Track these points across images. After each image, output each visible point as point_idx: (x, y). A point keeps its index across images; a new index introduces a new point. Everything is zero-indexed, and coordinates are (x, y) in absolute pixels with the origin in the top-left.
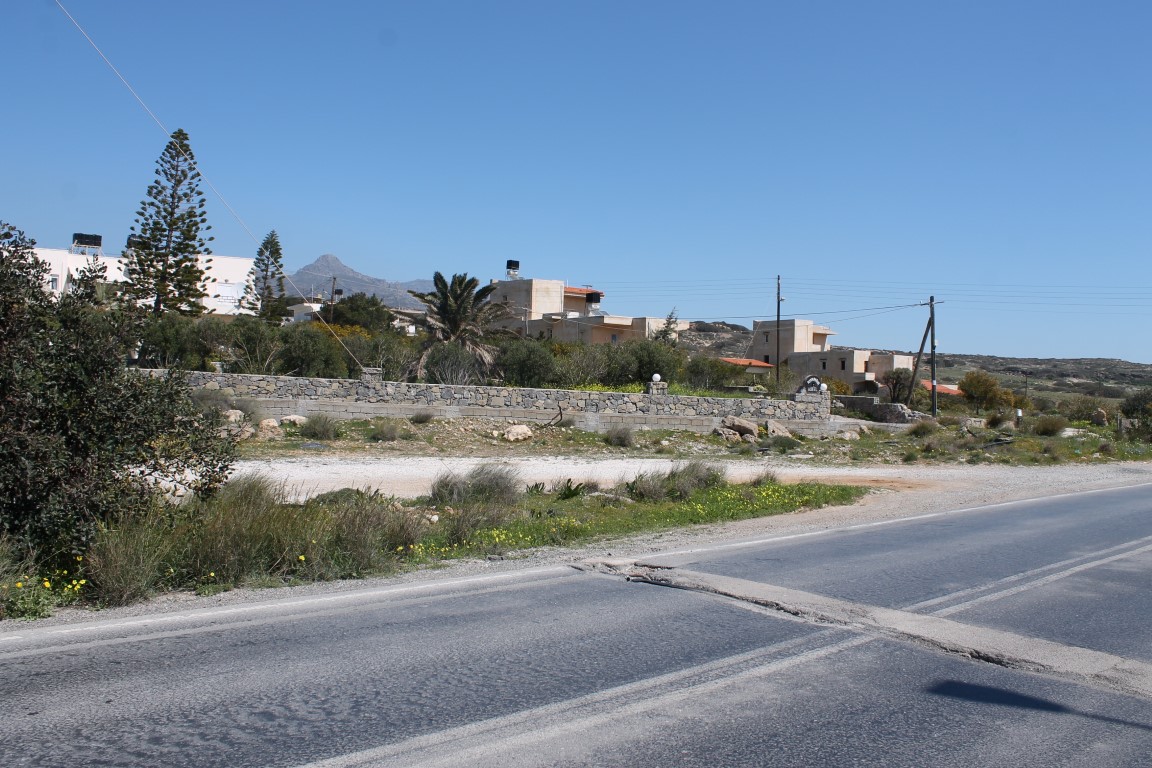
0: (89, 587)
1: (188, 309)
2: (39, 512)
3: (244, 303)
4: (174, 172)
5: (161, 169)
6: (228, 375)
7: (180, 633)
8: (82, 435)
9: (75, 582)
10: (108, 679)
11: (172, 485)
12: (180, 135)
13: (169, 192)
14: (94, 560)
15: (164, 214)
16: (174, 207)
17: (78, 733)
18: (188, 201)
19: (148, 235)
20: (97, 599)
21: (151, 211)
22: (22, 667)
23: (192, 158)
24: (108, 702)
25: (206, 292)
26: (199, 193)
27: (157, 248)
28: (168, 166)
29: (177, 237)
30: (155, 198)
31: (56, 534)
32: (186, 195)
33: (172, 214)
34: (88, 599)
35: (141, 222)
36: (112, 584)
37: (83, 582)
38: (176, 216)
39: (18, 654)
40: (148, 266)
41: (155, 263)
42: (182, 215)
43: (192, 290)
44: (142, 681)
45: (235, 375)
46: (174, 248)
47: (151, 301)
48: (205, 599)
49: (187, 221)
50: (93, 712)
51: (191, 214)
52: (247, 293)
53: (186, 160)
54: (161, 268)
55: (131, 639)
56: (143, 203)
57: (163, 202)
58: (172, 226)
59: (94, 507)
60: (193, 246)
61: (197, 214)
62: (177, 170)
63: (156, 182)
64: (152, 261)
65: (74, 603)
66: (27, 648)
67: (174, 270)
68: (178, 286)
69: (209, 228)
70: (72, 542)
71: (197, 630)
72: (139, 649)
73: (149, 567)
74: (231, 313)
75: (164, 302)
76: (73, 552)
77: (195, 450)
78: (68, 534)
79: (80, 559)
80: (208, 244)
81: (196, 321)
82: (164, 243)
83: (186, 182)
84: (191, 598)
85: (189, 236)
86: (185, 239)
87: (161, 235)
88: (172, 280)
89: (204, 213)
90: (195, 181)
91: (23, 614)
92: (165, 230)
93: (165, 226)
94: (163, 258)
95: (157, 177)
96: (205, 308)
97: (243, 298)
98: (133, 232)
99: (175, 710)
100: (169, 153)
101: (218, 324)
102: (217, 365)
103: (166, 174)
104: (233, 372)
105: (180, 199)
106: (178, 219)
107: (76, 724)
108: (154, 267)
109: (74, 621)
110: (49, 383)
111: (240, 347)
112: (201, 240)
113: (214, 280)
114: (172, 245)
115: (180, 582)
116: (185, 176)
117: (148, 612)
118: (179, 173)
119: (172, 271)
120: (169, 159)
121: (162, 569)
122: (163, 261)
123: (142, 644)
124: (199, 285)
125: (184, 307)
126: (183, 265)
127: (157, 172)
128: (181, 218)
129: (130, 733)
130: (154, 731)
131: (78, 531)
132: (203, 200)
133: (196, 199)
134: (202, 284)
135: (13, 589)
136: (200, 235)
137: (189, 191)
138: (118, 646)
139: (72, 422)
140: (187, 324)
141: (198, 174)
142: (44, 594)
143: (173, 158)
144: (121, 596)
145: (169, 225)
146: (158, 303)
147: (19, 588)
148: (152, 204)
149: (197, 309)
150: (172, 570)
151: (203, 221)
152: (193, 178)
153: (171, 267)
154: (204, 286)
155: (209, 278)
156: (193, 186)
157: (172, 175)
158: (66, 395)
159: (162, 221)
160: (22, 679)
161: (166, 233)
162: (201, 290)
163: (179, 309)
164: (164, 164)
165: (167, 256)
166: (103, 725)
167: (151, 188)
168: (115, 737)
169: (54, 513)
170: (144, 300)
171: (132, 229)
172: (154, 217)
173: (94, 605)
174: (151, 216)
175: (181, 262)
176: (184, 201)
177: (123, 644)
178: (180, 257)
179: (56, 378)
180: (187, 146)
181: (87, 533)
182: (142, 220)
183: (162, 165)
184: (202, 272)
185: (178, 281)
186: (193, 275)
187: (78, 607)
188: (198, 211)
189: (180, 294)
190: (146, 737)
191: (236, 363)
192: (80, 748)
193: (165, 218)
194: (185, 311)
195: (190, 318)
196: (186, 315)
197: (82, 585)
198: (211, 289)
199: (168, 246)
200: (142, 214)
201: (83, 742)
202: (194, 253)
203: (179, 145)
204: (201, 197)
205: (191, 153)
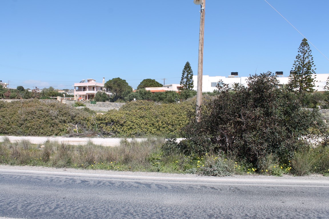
0: (292, 170)
1: (309, 90)
2: (278, 148)
3: (326, 88)
4: (303, 51)
5: (299, 50)
6: (323, 110)
7: (321, 186)
8: (290, 128)
9: (288, 168)
10: (301, 197)
11: (315, 142)
12: (305, 40)
13: (302, 57)
14: (293, 162)
15: (301, 63)
16: (304, 61)
17: (296, 211)
18: (308, 59)
19: (297, 70)
20: (295, 173)
21: (297, 63)
22: (278, 189)
23: (309, 46)
24: (303, 203)
25: (315, 85)
26: (311, 56)
27: (300, 74)
28: (302, 49)
29: (305, 70)
30: (298, 59)
31: (283, 154)
32: (307, 57)
33: (303, 63)
34: (292, 173)
35: (294, 67)
36: (299, 170)
37: (291, 168)
38: (304, 63)
39: (276, 185)
40: (297, 79)
41: (299, 78)
42: (307, 63)
43: (310, 85)
44: (311, 199)
45: (325, 109)
46: (304, 73)
47: (298, 89)
48: (326, 177)
49: (308, 64)
50: (299, 205)
51: (309, 63)
52: (327, 84)
53: (307, 47)
54: (301, 79)
55: (306, 186)
56: (295, 61)
57: (301, 60)
58: (304, 67)
59: (293, 147)
60: (310, 72)
61: (311, 62)
62: (304, 50)
63: (298, 54)
64: (298, 77)
65: (288, 173)
66: (278, 184)
67: (305, 79)
68: (306, 84)
69: (315, 66)
70: (288, 157)
71: (325, 187)
72: (309, 189)
73: (309, 166)
74: (322, 91)
75: (302, 89)
76: (288, 159)
77: (321, 132)
78: (287, 154)
79: (290, 161)
80: (315, 71)
81: (312, 94)
82: (301, 72)
83: (307, 53)
84: (322, 176)
85: (309, 69)
86: (307, 70)
87: (301, 70)
88: (304, 82)
89: (313, 61)
90: (310, 53)
91: (275, 175)
92: (302, 68)
93: (301, 67)
94: (301, 76)
95: (299, 53)
96: (315, 90)
97: (326, 86)
98: (292, 70)
99: (324, 210)
100: (302, 46)
101: (319, 94)
102: (319, 107)
103: (301, 52)
104: (324, 109)
105: (306, 58)
106: (305, 64)
107: (295, 208)
108: (299, 79)
109: (289, 178)
110: (281, 113)
111: (326, 101)
112: (312, 70)
113: (317, 81)
114: (304, 72)
115: (318, 171)
116: (307, 52)
117: (309, 179)
118: (305, 51)
119: (304, 79)
120: (302, 47)
121: (313, 167)
122: (301, 77)
123: (309, 188)
124: (312, 83)
125: (308, 90)
126: (307, 78)
127: (298, 52)
128: (306, 64)
129: (311, 214)
130: (318, 215)
131: (289, 154)
132: (312, 58)
133: (310, 58)
134: (313, 82)
135: (273, 168)
136: (312, 68)
137: (308, 56)
138: (302, 187)
139: (288, 124)
140: (310, 95)
141: (311, 51)
142: (280, 170)
143: (303, 47)
144: (301, 173)
145: (303, 66)
146: (300, 89)
147: (274, 168)
148: (297, 61)
149: (312, 91)
150: (315, 167)
151: (313, 64)
152: (309, 52)
153: (304, 78)
154: (314, 83)
155: (315, 81)
156: (309, 54)
157: (303, 52)
158: (286, 116)
159: (300, 65)
160: (278, 192)
161: (302, 69)
162: (313, 84)
163: (307, 91)
164: (300, 49)
165: (303, 75)
166: (303, 210)
167: (297, 56)
168: (307, 214)
169: (283, 148)
170: (296, 89)
171: (292, 69)
172: (298, 65)
173: (294, 175)
174: (297, 65)
175: (307, 77)
176: (307, 59)
177: (304, 187)
178: (306, 75)
179: (283, 112)
180: (307, 43)
181: (292, 154)
182: (295, 66)
183: (300, 50)
184: (313, 79)
185: (306, 82)
186: (310, 80)
187: (289, 175)
188: (311, 61)
189: (307, 86)
190: (316, 216)
191: (325, 106)
192: (298, 215)
193: (301, 65)
194: (308, 91)
195: (310, 93)
196: (309, 92)
197: (290, 169)
198: (316, 84)
199: (303, 73)
200: (294, 64)
201: (298, 213)
202: (310, 74)
203: (305, 43)
204: (312, 57)
205: (308, 45)
